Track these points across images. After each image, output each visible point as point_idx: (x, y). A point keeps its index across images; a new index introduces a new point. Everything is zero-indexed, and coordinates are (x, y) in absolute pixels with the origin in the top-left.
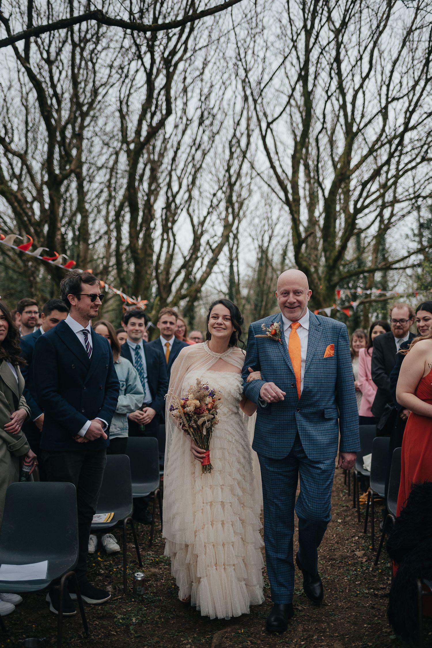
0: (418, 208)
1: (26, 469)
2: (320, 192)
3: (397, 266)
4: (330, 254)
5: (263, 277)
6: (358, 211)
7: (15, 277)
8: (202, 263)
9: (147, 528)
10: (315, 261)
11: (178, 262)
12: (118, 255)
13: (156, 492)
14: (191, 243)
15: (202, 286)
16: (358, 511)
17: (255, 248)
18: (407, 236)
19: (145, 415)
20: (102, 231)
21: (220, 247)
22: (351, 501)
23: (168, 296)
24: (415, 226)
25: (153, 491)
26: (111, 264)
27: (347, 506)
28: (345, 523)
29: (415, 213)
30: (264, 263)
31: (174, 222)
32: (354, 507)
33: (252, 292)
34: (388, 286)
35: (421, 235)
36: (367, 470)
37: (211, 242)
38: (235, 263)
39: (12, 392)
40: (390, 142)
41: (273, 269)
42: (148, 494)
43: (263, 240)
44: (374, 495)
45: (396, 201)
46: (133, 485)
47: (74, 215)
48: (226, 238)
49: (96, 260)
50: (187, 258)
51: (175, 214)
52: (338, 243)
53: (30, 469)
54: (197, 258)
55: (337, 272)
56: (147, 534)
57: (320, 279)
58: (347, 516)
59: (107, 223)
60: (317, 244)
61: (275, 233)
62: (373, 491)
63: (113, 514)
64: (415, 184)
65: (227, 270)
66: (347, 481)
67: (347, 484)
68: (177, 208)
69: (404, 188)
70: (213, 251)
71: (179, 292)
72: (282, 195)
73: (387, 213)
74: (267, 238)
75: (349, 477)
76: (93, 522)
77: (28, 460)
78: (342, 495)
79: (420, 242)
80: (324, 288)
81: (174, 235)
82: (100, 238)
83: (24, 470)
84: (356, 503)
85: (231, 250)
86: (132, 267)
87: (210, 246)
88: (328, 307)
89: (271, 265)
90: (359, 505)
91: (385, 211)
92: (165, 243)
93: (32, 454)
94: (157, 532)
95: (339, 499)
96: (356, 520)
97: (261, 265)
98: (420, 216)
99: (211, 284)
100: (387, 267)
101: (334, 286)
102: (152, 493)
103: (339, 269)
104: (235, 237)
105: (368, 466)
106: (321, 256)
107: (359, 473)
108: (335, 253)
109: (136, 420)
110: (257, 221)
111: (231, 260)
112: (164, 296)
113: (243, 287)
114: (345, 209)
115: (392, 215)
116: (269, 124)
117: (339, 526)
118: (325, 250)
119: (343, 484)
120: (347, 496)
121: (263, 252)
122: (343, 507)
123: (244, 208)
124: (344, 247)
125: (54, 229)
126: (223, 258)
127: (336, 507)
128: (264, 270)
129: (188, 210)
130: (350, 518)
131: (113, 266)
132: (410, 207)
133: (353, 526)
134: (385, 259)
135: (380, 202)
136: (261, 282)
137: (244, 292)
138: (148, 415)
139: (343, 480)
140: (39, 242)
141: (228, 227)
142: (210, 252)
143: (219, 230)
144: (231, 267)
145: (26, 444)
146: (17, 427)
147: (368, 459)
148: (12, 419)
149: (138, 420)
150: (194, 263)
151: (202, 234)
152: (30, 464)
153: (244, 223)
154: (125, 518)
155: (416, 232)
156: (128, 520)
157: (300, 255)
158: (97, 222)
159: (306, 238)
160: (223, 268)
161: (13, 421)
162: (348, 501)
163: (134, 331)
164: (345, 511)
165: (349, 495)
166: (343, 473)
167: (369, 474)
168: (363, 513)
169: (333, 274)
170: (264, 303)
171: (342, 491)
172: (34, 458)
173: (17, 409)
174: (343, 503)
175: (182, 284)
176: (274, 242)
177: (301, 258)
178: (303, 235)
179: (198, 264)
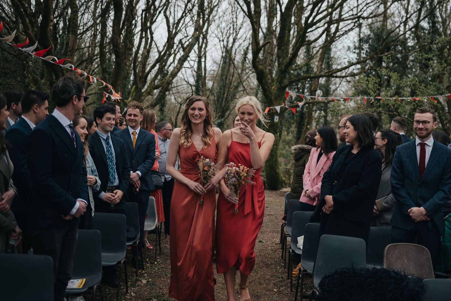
0: (360, 26)
1: (12, 242)
2: (278, 7)
3: (339, 74)
4: (283, 61)
5: (226, 73)
6: (308, 25)
7: (10, 58)
8: (174, 58)
9: (113, 291)
10: (270, 65)
11: (154, 55)
12: (102, 46)
13: (122, 262)
14: (166, 40)
15: (173, 79)
16: (291, 282)
17: (221, 48)
18: (349, 48)
19: (116, 196)
20: (89, 24)
21: (191, 46)
22: (286, 273)
23: (144, 86)
24: (356, 39)
25: (120, 260)
26: (96, 52)
27: (282, 278)
28: (279, 292)
29: (357, 30)
30: (227, 61)
31: (152, 23)
32: (288, 279)
33: (216, 85)
34: (330, 88)
35: (360, 48)
36: (300, 249)
37: (183, 41)
38: (203, 60)
39: (4, 175)
41: (234, 66)
42: (115, 263)
43: (228, 42)
44: (304, 271)
45: (340, 19)
46: (103, 254)
47: (66, 8)
48: (196, 39)
49: (83, 48)
50: (162, 53)
51: (153, 15)
52: (290, 50)
53: (16, 243)
54: (170, 55)
55: (287, 76)
56: (114, 296)
57: (273, 80)
58: (282, 286)
59: (94, 18)
60: (272, 50)
61: (239, 36)
62: (303, 268)
63: (85, 280)
64: (358, 5)
65: (196, 66)
66: (284, 256)
67: (284, 258)
68: (155, 10)
69: (349, 7)
70: (184, 49)
71: (153, 83)
72: (245, 8)
73: (333, 28)
74: (231, 40)
75: (286, 253)
76: (68, 287)
77: (15, 235)
78: (278, 268)
79: (359, 54)
80: (276, 89)
81: (152, 33)
82: (87, 30)
83: (11, 243)
84: (290, 276)
85: (200, 48)
86: (114, 57)
87: (182, 45)
88: (278, 105)
89: (234, 63)
90: (292, 277)
91: (332, 26)
92: (144, 40)
93: (18, 229)
94: (122, 294)
95: (276, 271)
96: (289, 290)
97: (225, 62)
98: (360, 32)
99: (181, 76)
100: (330, 74)
101: (284, 88)
102: (119, 262)
103: (289, 73)
104: (205, 37)
105: (301, 245)
106: (275, 62)
107: (293, 251)
108: (287, 60)
109: (108, 201)
110: (224, 25)
111: (200, 57)
112: (140, 86)
113: (208, 80)
114: (298, 23)
115: (337, 30)
117: (274, 294)
118: (279, 57)
119: (281, 258)
120: (283, 268)
122: (279, 278)
123: (214, 13)
124: (295, 55)
125: (47, 20)
126: (193, 55)
127: (273, 278)
129: (165, 12)
130: (284, 287)
131: (97, 55)
132: (353, 24)
133: (286, 295)
134: (329, 66)
135: (328, 19)
136: (224, 77)
137: (210, 84)
138: (118, 197)
139: (280, 254)
140: (32, 31)
141: (198, 28)
142: (181, 50)
143: (191, 30)
144: (199, 62)
145: (14, 220)
146: (7, 207)
147: (301, 240)
148: (3, 199)
149: (110, 200)
150: (167, 59)
151: (176, 33)
152: (17, 238)
153: (213, 27)
154: (95, 285)
155: (357, 44)
156: (97, 287)
157: (257, 60)
158: (86, 15)
159: (264, 45)
160: (192, 63)
161: (4, 201)
162: (283, 273)
163: (110, 125)
164: (281, 282)
165: (285, 268)
166: (281, 249)
167: (300, 252)
168: (295, 284)
169: (285, 77)
170: (225, 95)
171: (279, 265)
172: (20, 233)
173: (7, 190)
174: (279, 275)
175: (156, 76)
176: (237, 44)
177: (258, 62)
178: (261, 43)
179: (171, 59)
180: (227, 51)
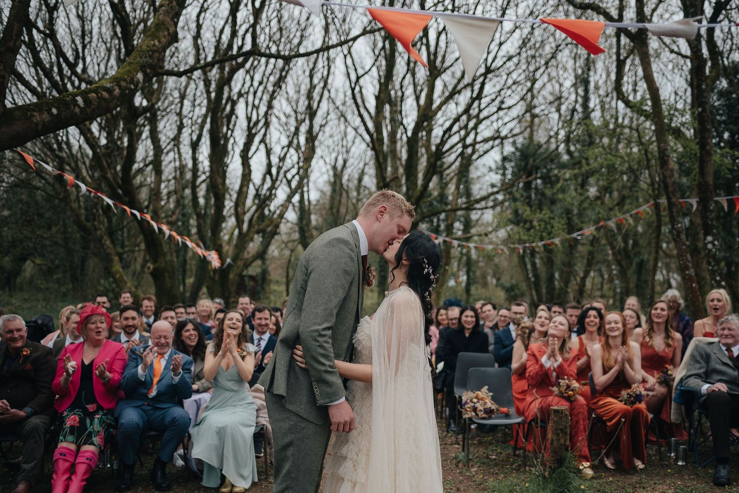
0: (501, 144)
5: (336, 205)
17: (328, 171)
18: (490, 169)
24: (499, 158)
29: (498, 149)
30: (338, 188)
35: (505, 169)
38: (306, 189)
40: (471, 85)
41: (348, 195)
45: (477, 142)
52: (420, 182)
55: (419, 210)
73: (469, 151)
79: (504, 174)
89: (346, 192)
97: (334, 191)
98: (502, 150)
108: (417, 192)
113: (314, 214)
114: (427, 146)
116: (358, 78)
121: (338, 175)
124: (426, 186)
128: (338, 198)
155: (499, 165)
180: (335, 175)
